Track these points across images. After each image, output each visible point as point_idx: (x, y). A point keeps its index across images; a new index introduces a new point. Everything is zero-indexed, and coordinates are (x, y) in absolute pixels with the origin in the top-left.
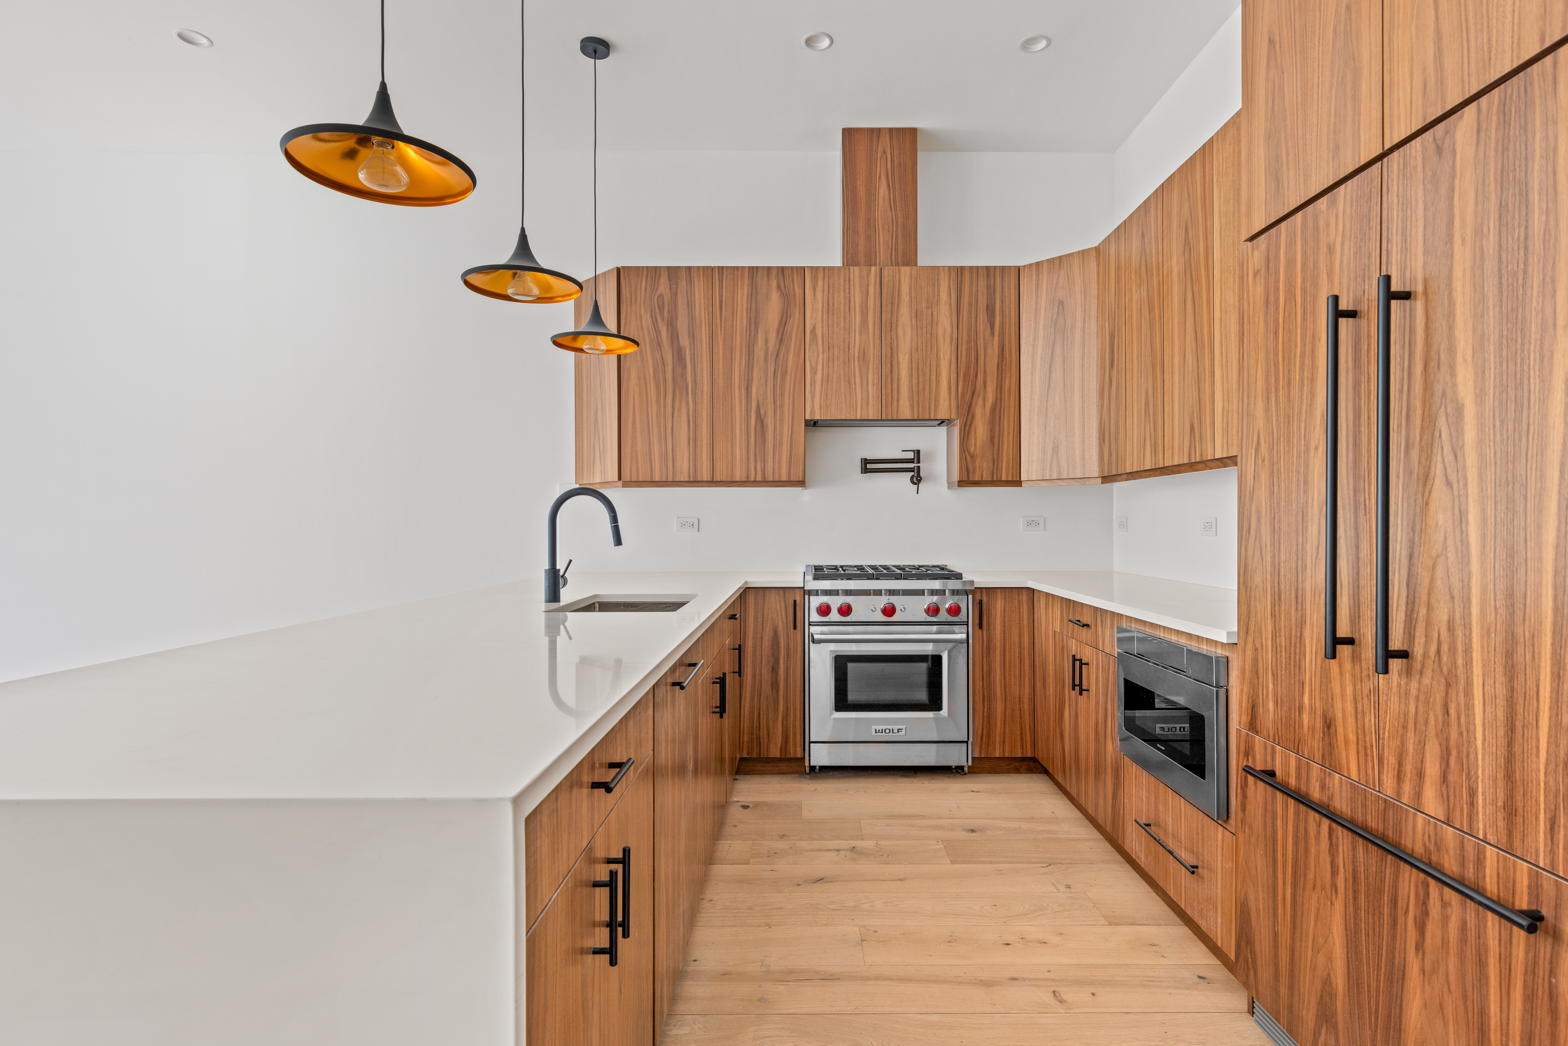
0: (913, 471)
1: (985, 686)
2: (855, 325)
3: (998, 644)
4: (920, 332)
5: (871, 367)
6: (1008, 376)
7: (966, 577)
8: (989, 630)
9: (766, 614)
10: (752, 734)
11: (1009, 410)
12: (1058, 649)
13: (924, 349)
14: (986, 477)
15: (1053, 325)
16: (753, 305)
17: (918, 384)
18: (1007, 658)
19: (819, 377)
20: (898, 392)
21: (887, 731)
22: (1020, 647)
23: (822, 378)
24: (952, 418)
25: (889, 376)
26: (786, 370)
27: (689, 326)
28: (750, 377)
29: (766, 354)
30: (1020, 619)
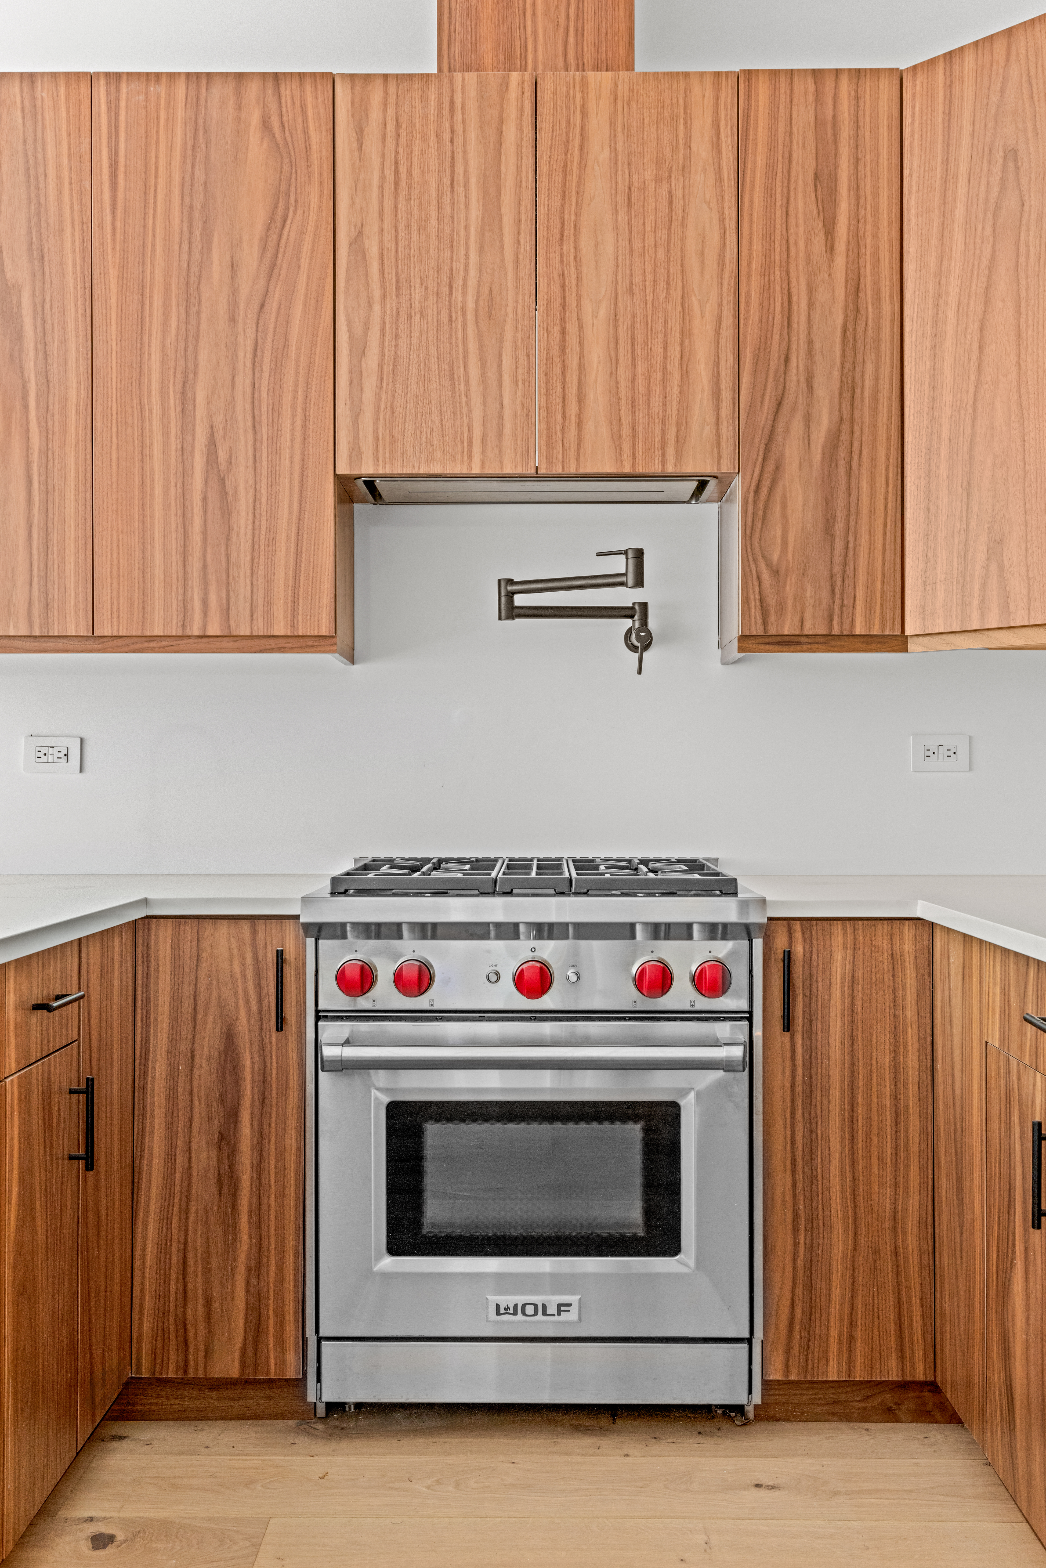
0: (631, 617)
1: (800, 1186)
2: (467, 227)
3: (836, 1073)
4: (637, 244)
5: (508, 336)
6: (870, 358)
7: (748, 889)
8: (809, 1032)
9: (202, 988)
10: (165, 1314)
11: (874, 449)
12: (994, 1095)
13: (649, 290)
14: (814, 627)
15: (990, 216)
16: (199, 173)
17: (633, 380)
18: (860, 1111)
19: (371, 362)
20: (581, 401)
21: (530, 1310)
22: (896, 1079)
23: (381, 365)
24: (724, 469)
25: (557, 359)
26: (286, 346)
27: (29, 229)
28: (191, 364)
29: (234, 303)
30: (896, 1004)
